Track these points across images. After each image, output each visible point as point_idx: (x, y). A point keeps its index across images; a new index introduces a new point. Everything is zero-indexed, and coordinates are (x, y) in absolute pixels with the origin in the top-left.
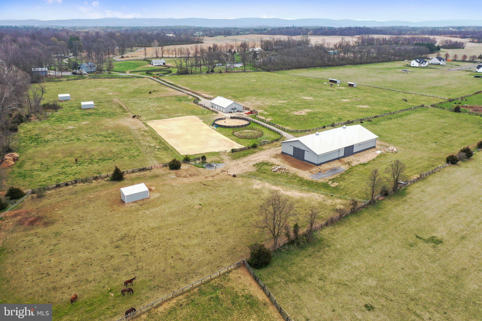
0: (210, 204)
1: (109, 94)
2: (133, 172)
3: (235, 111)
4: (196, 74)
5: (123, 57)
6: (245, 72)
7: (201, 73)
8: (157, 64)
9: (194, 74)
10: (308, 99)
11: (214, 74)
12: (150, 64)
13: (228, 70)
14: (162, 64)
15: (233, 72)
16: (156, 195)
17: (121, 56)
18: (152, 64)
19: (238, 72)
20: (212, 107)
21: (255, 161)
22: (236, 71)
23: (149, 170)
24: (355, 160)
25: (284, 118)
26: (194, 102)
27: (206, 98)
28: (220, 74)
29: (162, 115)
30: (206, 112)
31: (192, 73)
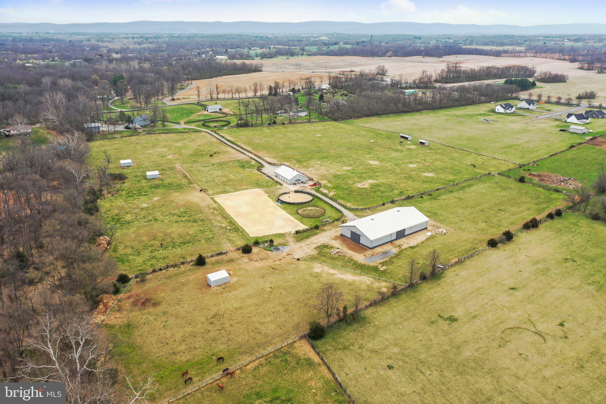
0: (279, 287)
1: (169, 157)
2: (212, 256)
3: (299, 182)
4: (256, 126)
5: (173, 99)
6: (310, 122)
7: (262, 124)
8: (213, 111)
9: (255, 126)
10: (374, 164)
11: (276, 127)
12: (205, 110)
13: (291, 121)
14: (218, 110)
15: (296, 123)
16: (235, 279)
17: (171, 98)
18: (207, 110)
19: (302, 123)
20: (276, 176)
21: (316, 243)
22: (300, 121)
23: (225, 253)
24: (405, 243)
25: (346, 192)
26: (258, 170)
27: (269, 163)
28: (282, 125)
29: (227, 188)
30: (270, 184)
31: (252, 125)
